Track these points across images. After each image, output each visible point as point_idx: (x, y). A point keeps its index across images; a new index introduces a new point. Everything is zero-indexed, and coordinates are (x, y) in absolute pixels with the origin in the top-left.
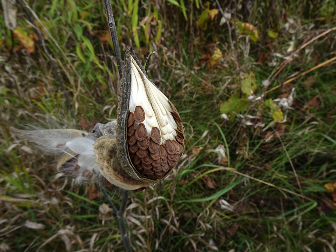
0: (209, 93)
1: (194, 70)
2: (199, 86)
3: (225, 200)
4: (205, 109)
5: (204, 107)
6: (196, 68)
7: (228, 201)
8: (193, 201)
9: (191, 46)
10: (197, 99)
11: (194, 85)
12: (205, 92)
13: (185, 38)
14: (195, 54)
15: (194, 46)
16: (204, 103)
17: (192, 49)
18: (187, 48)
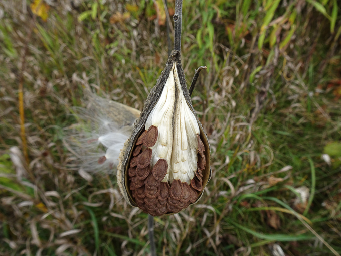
0: (321, 123)
1: (315, 92)
2: (312, 112)
3: (282, 248)
4: (308, 140)
5: (307, 137)
6: (319, 90)
7: (285, 251)
8: (245, 229)
9: (324, 64)
10: (304, 125)
11: (307, 108)
12: (316, 121)
13: (321, 53)
14: (325, 75)
15: (329, 64)
16: (309, 132)
17: (325, 67)
18: (318, 65)
